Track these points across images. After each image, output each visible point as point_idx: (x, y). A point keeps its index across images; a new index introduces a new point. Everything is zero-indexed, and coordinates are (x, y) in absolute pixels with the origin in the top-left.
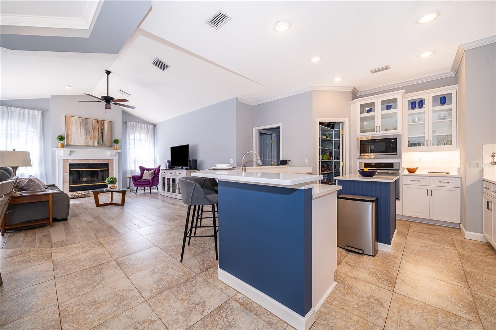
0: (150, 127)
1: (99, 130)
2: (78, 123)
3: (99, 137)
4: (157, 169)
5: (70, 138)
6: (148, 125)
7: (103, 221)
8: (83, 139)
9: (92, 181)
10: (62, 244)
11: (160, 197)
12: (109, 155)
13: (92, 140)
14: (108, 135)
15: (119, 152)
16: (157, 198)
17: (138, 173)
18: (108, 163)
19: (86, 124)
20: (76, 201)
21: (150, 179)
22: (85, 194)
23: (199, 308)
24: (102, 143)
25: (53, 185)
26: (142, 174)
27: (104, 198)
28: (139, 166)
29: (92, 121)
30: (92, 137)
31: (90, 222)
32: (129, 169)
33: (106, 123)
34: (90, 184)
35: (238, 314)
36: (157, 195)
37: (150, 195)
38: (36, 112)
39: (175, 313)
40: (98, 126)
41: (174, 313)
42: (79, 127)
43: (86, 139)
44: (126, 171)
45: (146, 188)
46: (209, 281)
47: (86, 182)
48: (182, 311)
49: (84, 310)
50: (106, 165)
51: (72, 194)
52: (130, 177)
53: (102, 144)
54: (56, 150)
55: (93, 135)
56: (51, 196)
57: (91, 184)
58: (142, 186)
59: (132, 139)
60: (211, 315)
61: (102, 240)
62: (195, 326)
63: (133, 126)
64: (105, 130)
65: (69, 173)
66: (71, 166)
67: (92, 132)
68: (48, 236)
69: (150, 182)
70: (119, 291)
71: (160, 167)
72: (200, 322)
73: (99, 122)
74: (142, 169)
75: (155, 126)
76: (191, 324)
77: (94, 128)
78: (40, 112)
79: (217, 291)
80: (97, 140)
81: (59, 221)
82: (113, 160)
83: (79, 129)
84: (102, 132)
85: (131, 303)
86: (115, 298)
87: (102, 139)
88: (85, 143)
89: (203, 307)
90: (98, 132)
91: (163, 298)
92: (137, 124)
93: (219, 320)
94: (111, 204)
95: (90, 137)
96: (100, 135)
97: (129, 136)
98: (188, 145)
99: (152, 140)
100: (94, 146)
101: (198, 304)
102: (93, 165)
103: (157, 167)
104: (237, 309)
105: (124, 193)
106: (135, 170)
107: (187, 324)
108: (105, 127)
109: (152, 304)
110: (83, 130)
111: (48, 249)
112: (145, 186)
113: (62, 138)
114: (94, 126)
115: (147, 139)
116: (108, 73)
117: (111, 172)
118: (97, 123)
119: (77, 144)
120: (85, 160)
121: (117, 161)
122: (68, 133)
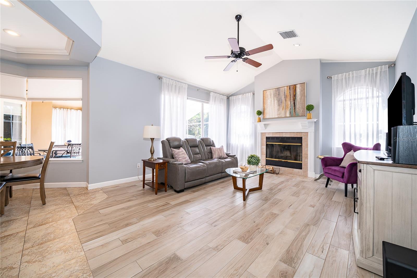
1: (291, 97)
2: (272, 96)
3: (291, 106)
5: (266, 112)
8: (276, 111)
12: (301, 126)
13: (284, 111)
14: (300, 101)
15: (315, 122)
18: (302, 137)
19: (279, 95)
24: (294, 112)
29: (283, 90)
33: (298, 86)
38: (250, 94)
40: (290, 92)
42: (273, 98)
43: (279, 110)
50: (299, 140)
53: (294, 114)
55: (285, 104)
57: (283, 160)
59: (340, 101)
63: (342, 79)
64: (298, 96)
65: (266, 146)
67: (284, 101)
73: (292, 88)
75: (393, 65)
77: (286, 97)
78: (252, 93)
80: (289, 110)
82: (307, 133)
83: (273, 101)
84: (294, 100)
87: (294, 108)
88: (278, 114)
90: (290, 100)
92: (349, 74)
95: (282, 108)
96: (292, 103)
97: (336, 97)
100: (285, 117)
102: (285, 139)
108: (297, 92)
110: (276, 101)
113: (259, 113)
114: (286, 94)
116: (238, 18)
117: (305, 149)
118: (289, 90)
119: (271, 117)
120: (278, 133)
121: (313, 134)
122: (264, 107)
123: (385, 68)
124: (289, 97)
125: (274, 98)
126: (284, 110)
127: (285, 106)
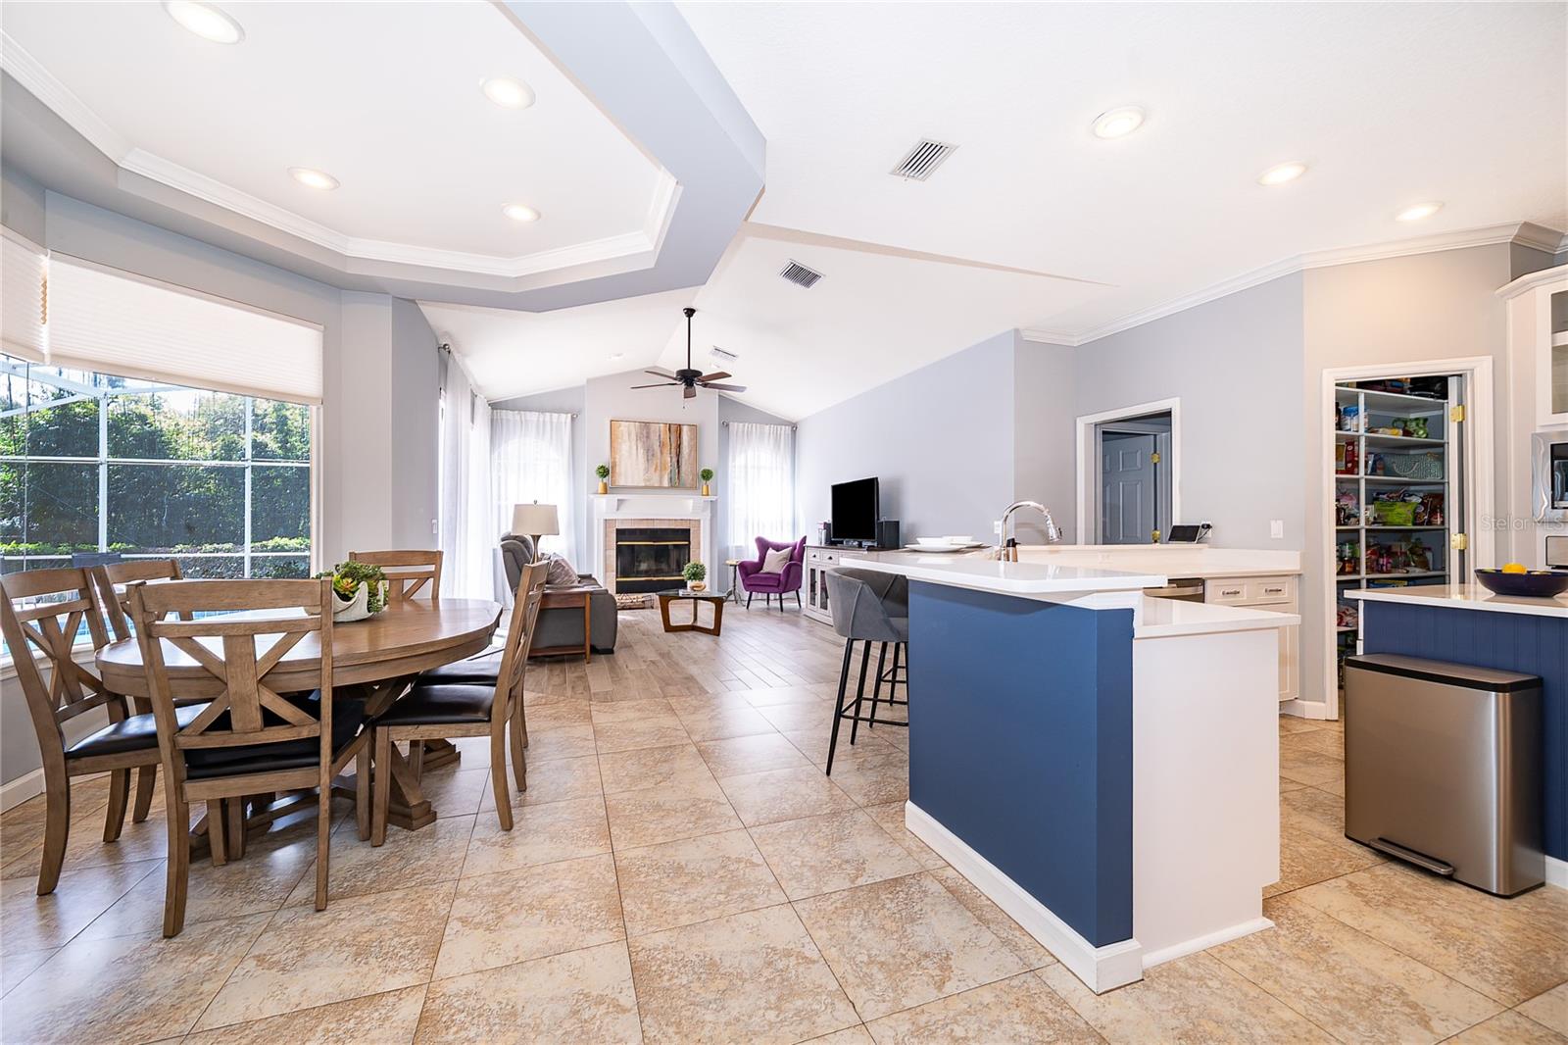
0: (783, 432)
1: (672, 448)
2: (633, 436)
3: (671, 466)
4: (798, 546)
5: (618, 471)
6: (779, 427)
7: (677, 664)
8: (642, 473)
9: (658, 572)
10: (607, 698)
11: (804, 622)
12: (691, 507)
13: (657, 474)
14: (689, 460)
15: (711, 501)
16: (795, 624)
17: (753, 555)
18: (689, 530)
19: (648, 437)
20: (628, 614)
21: (781, 572)
22: (643, 602)
23: (850, 870)
24: (677, 480)
25: (589, 577)
26: (762, 559)
27: (680, 613)
28: (756, 536)
29: (658, 428)
30: (659, 465)
31: (653, 662)
32: (732, 544)
33: (685, 429)
34: (653, 578)
35: (935, 905)
36: (798, 616)
37: (779, 614)
38: (563, 416)
39: (799, 863)
40: (670, 438)
41: (795, 863)
42: (634, 442)
43: (647, 470)
44: (728, 548)
45: (772, 596)
46: (884, 826)
47: (647, 573)
48: (813, 864)
49: (641, 815)
50: (685, 534)
51: (622, 598)
52: (735, 566)
53: (677, 483)
54: (593, 500)
55: (661, 460)
56: (588, 596)
57: (655, 579)
58: (761, 588)
59: (740, 466)
60: (872, 888)
61: (673, 701)
62: (833, 895)
63: (743, 432)
64: (685, 448)
65: (615, 551)
66: (621, 534)
67: (659, 454)
68: (583, 678)
69: (779, 580)
70: (699, 799)
71: (804, 540)
72: (846, 893)
73: (673, 428)
74: (764, 546)
75: (794, 427)
76: (826, 890)
77: (662, 445)
78: (569, 415)
79: (898, 850)
80: (668, 473)
81: (600, 654)
82: (699, 521)
83: (635, 448)
84: (678, 455)
85: (719, 825)
86: (692, 809)
87: (677, 471)
88: (645, 480)
89: (858, 870)
90: (671, 454)
91: (778, 832)
92: (752, 425)
93: (888, 901)
94: (693, 628)
95: (654, 467)
96: (675, 460)
97: (734, 460)
98: (877, 478)
99: (787, 466)
100: (661, 488)
101: (847, 862)
102: (659, 532)
103: (798, 540)
104: (936, 894)
105: (719, 603)
106: (748, 547)
107: (817, 888)
108: (684, 439)
109: (755, 836)
110: (641, 451)
111: (585, 703)
112: (768, 589)
113: (604, 472)
114: (662, 440)
115: (775, 466)
116: (690, 312)
117: (695, 551)
118: (668, 432)
119: (630, 484)
120: (646, 521)
121: (708, 523)
122: (615, 458)
123: (788, 429)
124: (668, 447)
125: (637, 443)
126: (658, 471)
127: (661, 465)
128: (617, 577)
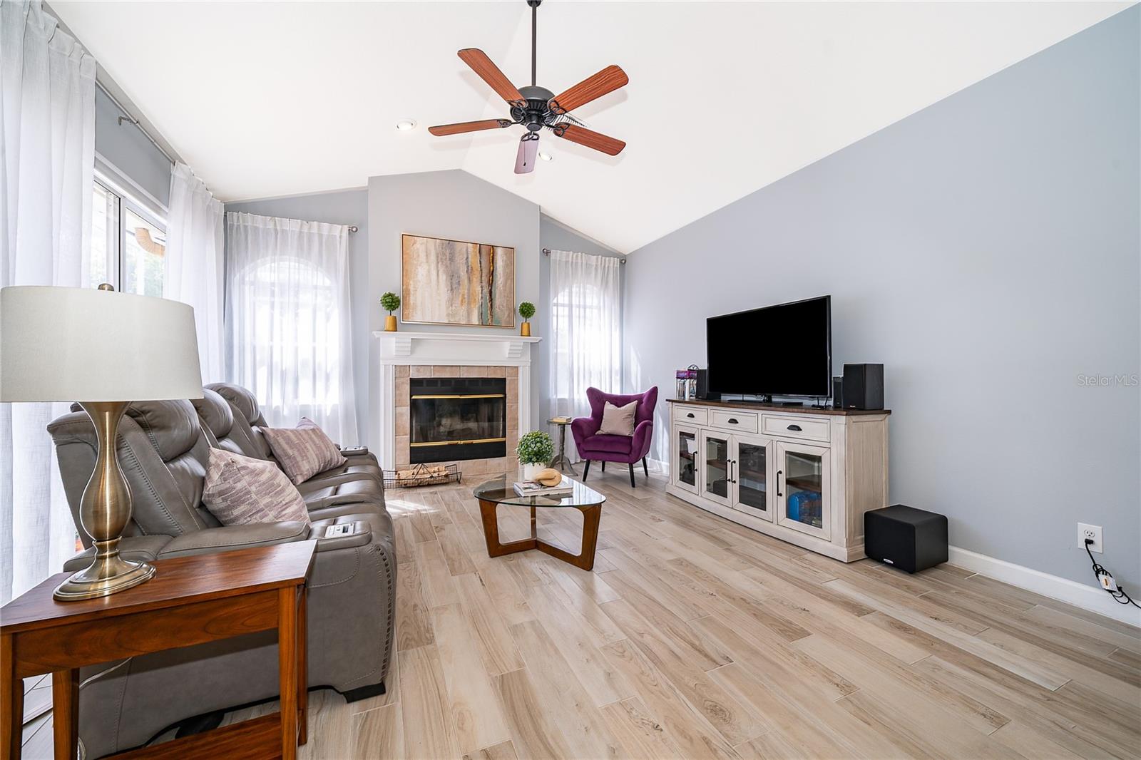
0: (611, 265)
1: (484, 275)
2: (433, 258)
3: (482, 298)
4: (644, 400)
5: (411, 302)
6: (607, 259)
8: (444, 305)
9: (467, 434)
12: (507, 352)
13: (464, 308)
14: (505, 290)
15: (531, 343)
17: (584, 410)
18: (505, 379)
19: (452, 259)
21: (629, 433)
22: (446, 476)
24: (489, 317)
26: (598, 415)
28: (588, 387)
29: (465, 250)
30: (466, 296)
32: (554, 397)
33: (499, 252)
34: (459, 442)
36: (656, 495)
37: (631, 491)
38: (337, 229)
40: (480, 262)
42: (433, 266)
43: (451, 302)
44: (549, 401)
47: (451, 434)
50: (500, 384)
51: (415, 471)
52: (563, 426)
53: (489, 319)
54: (379, 339)
55: (469, 290)
57: (462, 442)
59: (563, 305)
63: (566, 262)
64: (499, 276)
65: (409, 408)
66: (416, 384)
67: (466, 281)
69: (631, 444)
71: (654, 391)
73: (484, 250)
74: (597, 398)
75: (623, 261)
77: (470, 271)
78: (346, 228)
80: (479, 307)
82: (517, 367)
83: (435, 273)
84: (491, 284)
87: (489, 304)
88: (448, 315)
90: (481, 282)
92: (577, 256)
95: (460, 299)
96: (486, 290)
97: (556, 295)
100: (469, 325)
102: (467, 383)
106: (573, 399)
108: (498, 265)
110: (443, 277)
112: (605, 456)
113: (392, 302)
114: (470, 264)
115: (602, 304)
117: (512, 406)
118: (478, 254)
119: (428, 319)
120: (449, 368)
121: (528, 370)
122: (408, 285)
123: (617, 262)
124: (477, 274)
125: (437, 267)
126: (465, 304)
127: (469, 296)
128: (411, 442)
